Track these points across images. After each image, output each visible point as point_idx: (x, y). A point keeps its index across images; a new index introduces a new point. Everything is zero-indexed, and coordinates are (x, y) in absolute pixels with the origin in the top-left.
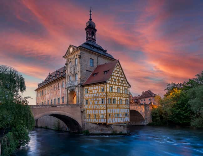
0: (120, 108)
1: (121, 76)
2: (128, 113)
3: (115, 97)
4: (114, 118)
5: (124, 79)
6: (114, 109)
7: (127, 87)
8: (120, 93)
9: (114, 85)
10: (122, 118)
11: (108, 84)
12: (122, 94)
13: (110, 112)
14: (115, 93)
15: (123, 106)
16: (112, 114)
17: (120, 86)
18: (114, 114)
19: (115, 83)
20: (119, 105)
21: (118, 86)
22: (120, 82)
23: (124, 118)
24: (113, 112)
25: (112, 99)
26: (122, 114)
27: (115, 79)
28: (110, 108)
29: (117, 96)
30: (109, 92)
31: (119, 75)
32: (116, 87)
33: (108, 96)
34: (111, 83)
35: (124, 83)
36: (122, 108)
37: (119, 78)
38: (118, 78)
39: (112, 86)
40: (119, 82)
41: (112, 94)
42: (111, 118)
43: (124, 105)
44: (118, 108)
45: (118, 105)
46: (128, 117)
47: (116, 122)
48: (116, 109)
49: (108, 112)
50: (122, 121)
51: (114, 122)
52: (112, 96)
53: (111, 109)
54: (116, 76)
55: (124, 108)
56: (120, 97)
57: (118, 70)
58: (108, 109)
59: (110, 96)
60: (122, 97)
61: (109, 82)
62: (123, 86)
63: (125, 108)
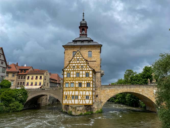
0: (79, 91)
1: (81, 62)
2: (90, 95)
3: (73, 81)
4: (71, 99)
5: (85, 64)
6: (72, 92)
7: (89, 70)
8: (80, 77)
9: (72, 71)
10: (82, 100)
11: (66, 71)
12: (82, 77)
13: (66, 94)
14: (73, 77)
15: (83, 89)
16: (68, 96)
17: (79, 71)
18: (70, 96)
19: (74, 69)
20: (78, 87)
21: (77, 72)
22: (80, 67)
23: (84, 100)
24: (70, 94)
25: (70, 83)
26: (81, 96)
27: (74, 66)
28: (66, 91)
29: (76, 80)
30: (67, 78)
31: (79, 62)
32: (75, 72)
33: (65, 81)
34: (69, 70)
35: (85, 68)
36: (81, 91)
37: (79, 64)
38: (77, 65)
39: (70, 72)
40: (78, 67)
41: (70, 79)
42: (68, 99)
43: (84, 87)
44: (76, 90)
45: (76, 88)
46: (90, 99)
47: (73, 103)
48: (74, 92)
49: (64, 94)
50: (81, 103)
51: (70, 103)
52: (70, 80)
53: (68, 92)
54: (75, 63)
55: (84, 91)
56: (79, 80)
57: (78, 58)
58: (65, 92)
59: (67, 81)
60: (82, 80)
61: (66, 70)
62: (84, 71)
63: (86, 91)
